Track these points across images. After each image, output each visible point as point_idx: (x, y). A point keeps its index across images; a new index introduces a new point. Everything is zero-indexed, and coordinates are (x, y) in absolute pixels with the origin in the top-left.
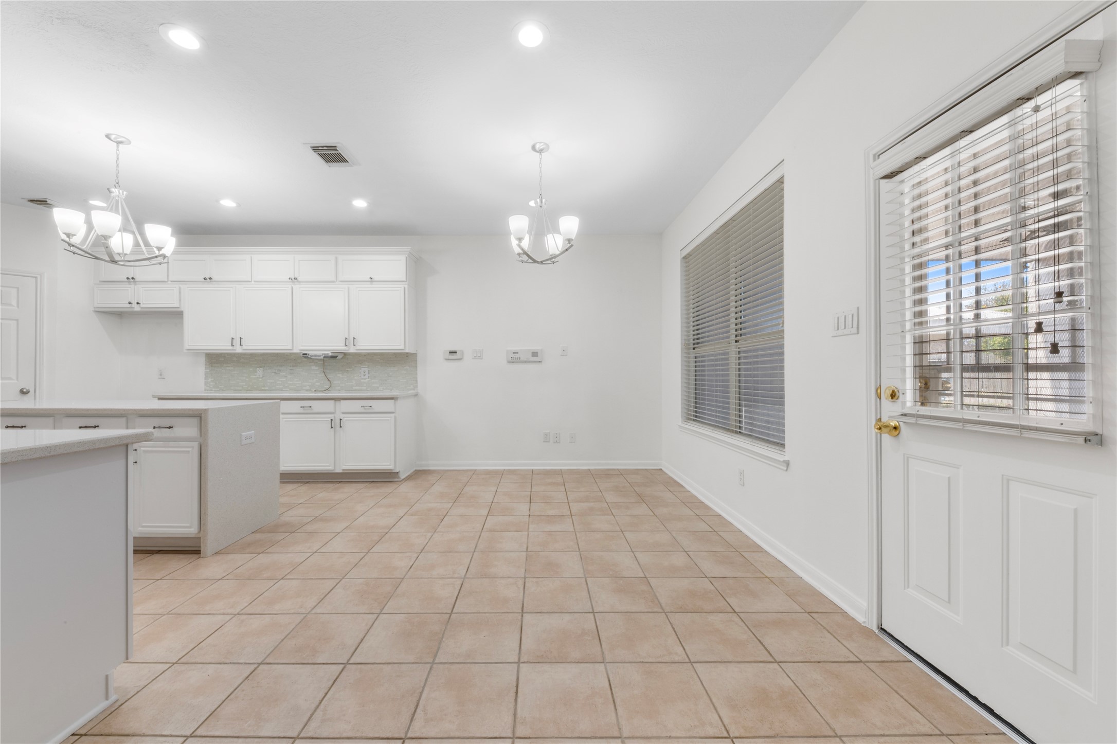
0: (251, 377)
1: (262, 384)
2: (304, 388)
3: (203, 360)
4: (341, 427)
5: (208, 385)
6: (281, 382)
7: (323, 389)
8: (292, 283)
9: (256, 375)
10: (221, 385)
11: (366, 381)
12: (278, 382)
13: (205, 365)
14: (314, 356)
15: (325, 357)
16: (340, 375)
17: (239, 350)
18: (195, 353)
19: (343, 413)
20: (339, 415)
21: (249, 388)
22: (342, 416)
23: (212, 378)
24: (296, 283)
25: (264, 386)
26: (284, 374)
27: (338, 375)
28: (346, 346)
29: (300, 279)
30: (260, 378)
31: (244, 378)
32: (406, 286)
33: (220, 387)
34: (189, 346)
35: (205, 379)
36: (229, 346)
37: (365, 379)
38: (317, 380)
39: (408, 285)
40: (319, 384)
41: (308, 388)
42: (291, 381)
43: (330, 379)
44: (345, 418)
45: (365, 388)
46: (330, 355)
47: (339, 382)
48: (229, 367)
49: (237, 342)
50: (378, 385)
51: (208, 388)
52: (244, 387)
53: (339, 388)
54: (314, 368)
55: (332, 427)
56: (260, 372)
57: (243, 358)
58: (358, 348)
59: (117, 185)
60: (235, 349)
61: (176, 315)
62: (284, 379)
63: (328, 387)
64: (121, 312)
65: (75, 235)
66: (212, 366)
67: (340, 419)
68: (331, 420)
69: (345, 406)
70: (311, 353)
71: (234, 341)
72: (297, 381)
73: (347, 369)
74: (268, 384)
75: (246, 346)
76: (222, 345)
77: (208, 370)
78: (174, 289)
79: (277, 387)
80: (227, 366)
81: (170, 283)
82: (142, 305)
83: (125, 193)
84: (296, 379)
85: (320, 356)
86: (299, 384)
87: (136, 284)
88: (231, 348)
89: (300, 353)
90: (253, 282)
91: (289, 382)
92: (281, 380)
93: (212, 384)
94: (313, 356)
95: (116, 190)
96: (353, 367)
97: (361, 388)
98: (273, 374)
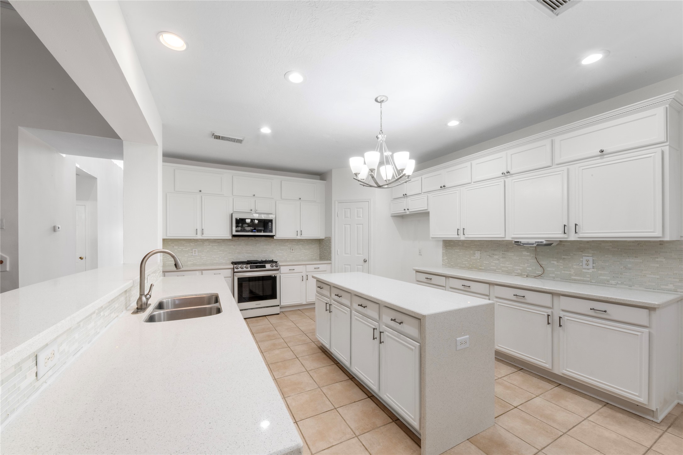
0: (472, 258)
1: (480, 264)
2: (515, 271)
3: (441, 244)
4: (560, 326)
5: (444, 261)
6: (494, 264)
7: (535, 275)
8: (504, 177)
9: (475, 257)
10: (452, 262)
11: (590, 271)
12: (492, 264)
13: (443, 247)
14: (527, 244)
15: (538, 245)
16: (555, 262)
17: (462, 238)
18: (436, 239)
19: (563, 311)
20: (557, 313)
21: (470, 266)
22: (562, 314)
23: (446, 257)
24: (508, 176)
25: (481, 266)
26: (497, 257)
27: (552, 262)
28: (565, 233)
29: (512, 172)
30: (478, 259)
31: (467, 258)
32: (666, 149)
33: (451, 263)
34: (432, 235)
35: (443, 257)
36: (456, 235)
37: (588, 269)
38: (529, 265)
39: (670, 146)
40: (531, 269)
41: (519, 271)
42: (503, 264)
43: (543, 266)
44: (567, 317)
45: (589, 279)
46: (545, 243)
47: (554, 269)
48: (457, 249)
49: (461, 232)
50: (609, 278)
51: (444, 263)
52: (467, 265)
53: (554, 275)
54: (525, 253)
55: (548, 323)
56: (478, 254)
57: (466, 243)
58: (581, 235)
59: (381, 132)
60: (459, 237)
61: (425, 214)
62: (498, 262)
63: (540, 273)
64: (403, 215)
65: (359, 173)
66: (446, 249)
67: (560, 318)
68: (548, 315)
69: (565, 303)
70: (523, 241)
71: (459, 231)
72: (508, 264)
73: (563, 257)
74: (484, 264)
75: (467, 235)
76: (452, 235)
77: (444, 251)
78: (424, 197)
79: (491, 268)
80: (456, 249)
81: (423, 194)
82: (410, 210)
83: (385, 136)
84: (507, 263)
85: (533, 244)
86: (510, 267)
87: (407, 198)
88: (457, 236)
89: (512, 241)
90: (472, 183)
91: (502, 265)
92: (494, 262)
93: (446, 261)
94: (525, 244)
95: (381, 135)
96: (571, 254)
97: (582, 278)
98: (488, 256)
